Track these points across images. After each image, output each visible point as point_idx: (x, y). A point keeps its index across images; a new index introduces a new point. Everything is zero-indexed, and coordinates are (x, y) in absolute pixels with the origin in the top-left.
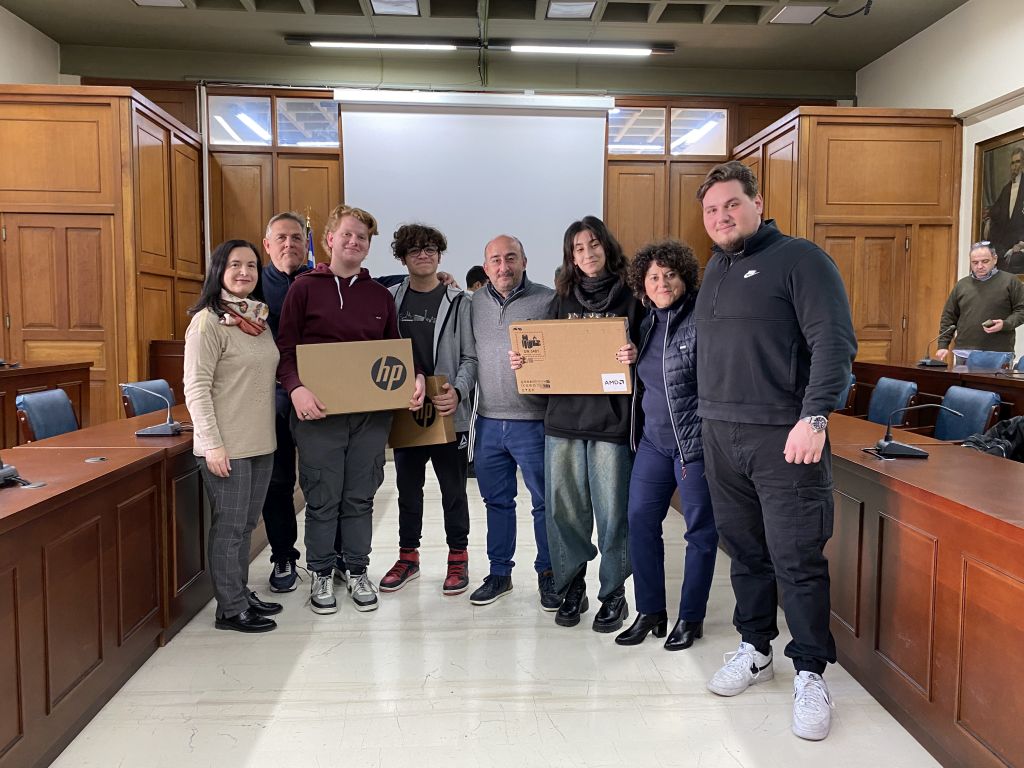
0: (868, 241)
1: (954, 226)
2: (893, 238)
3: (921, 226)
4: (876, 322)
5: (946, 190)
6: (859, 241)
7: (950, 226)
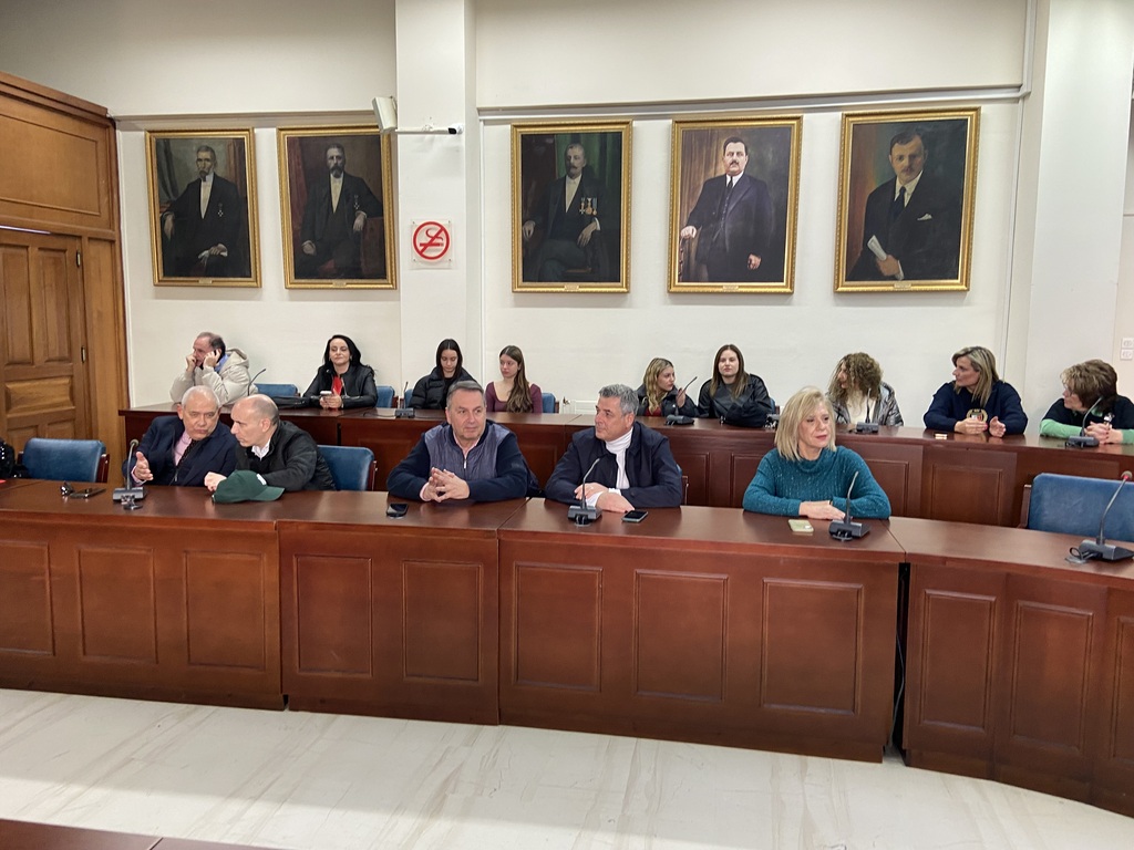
0: (41, 253)
1: (117, 243)
2: (64, 251)
3: (90, 239)
4: (57, 354)
5: (105, 200)
6: (33, 251)
7: (112, 242)
